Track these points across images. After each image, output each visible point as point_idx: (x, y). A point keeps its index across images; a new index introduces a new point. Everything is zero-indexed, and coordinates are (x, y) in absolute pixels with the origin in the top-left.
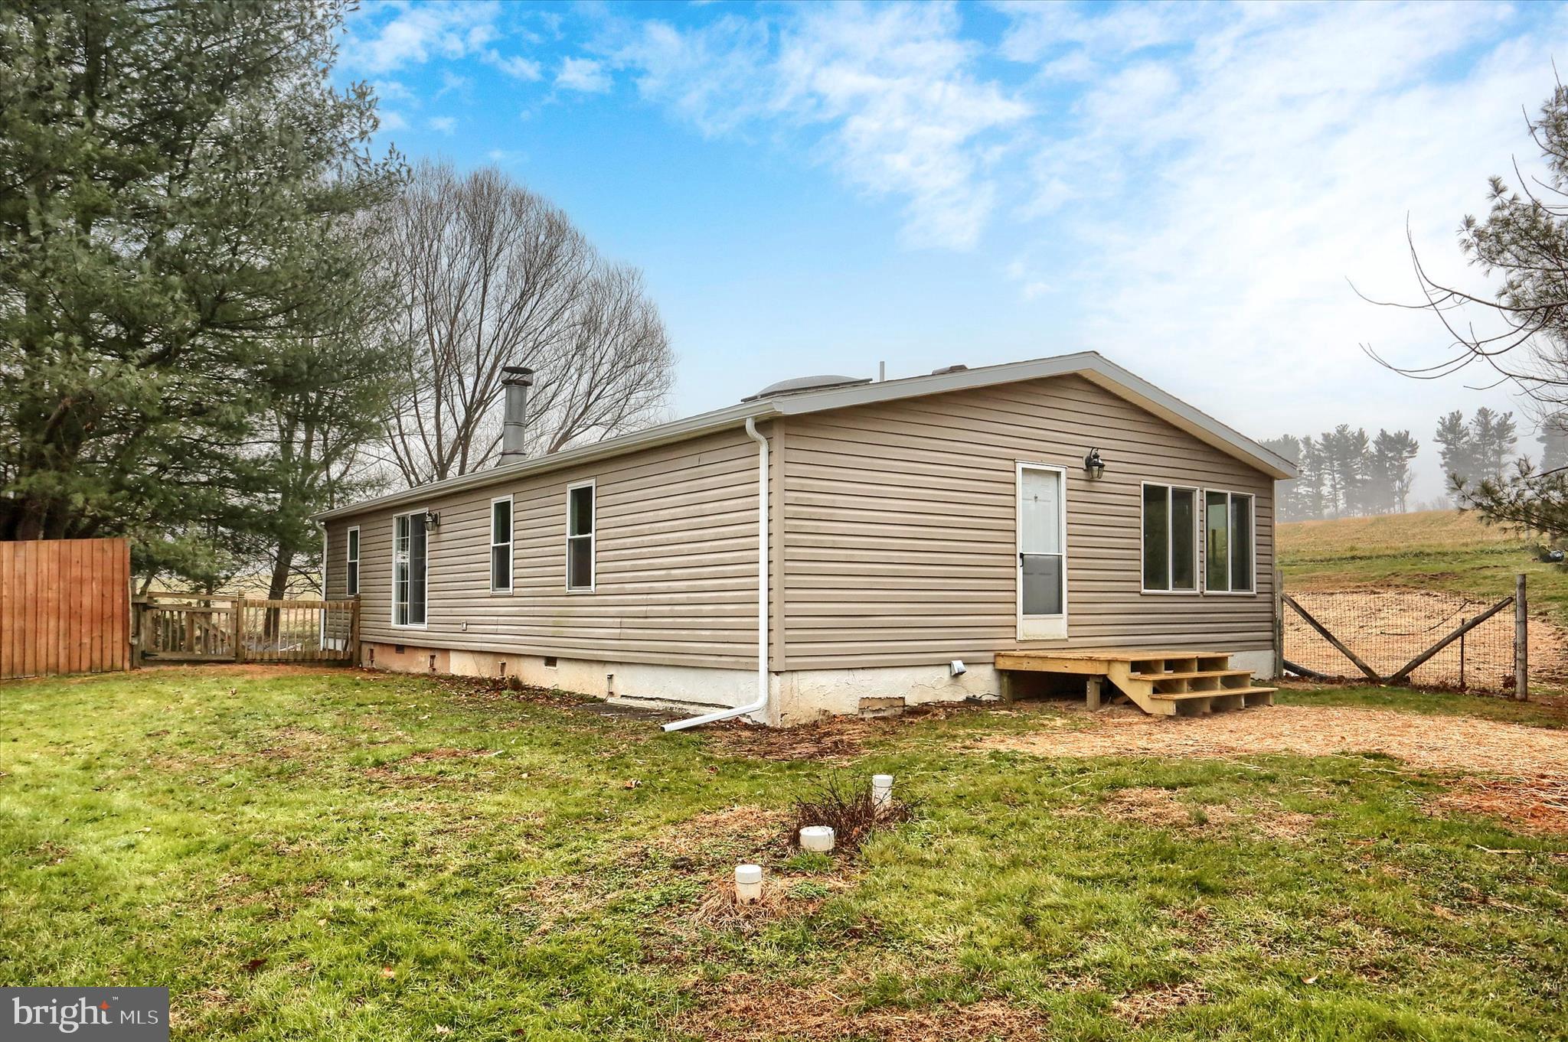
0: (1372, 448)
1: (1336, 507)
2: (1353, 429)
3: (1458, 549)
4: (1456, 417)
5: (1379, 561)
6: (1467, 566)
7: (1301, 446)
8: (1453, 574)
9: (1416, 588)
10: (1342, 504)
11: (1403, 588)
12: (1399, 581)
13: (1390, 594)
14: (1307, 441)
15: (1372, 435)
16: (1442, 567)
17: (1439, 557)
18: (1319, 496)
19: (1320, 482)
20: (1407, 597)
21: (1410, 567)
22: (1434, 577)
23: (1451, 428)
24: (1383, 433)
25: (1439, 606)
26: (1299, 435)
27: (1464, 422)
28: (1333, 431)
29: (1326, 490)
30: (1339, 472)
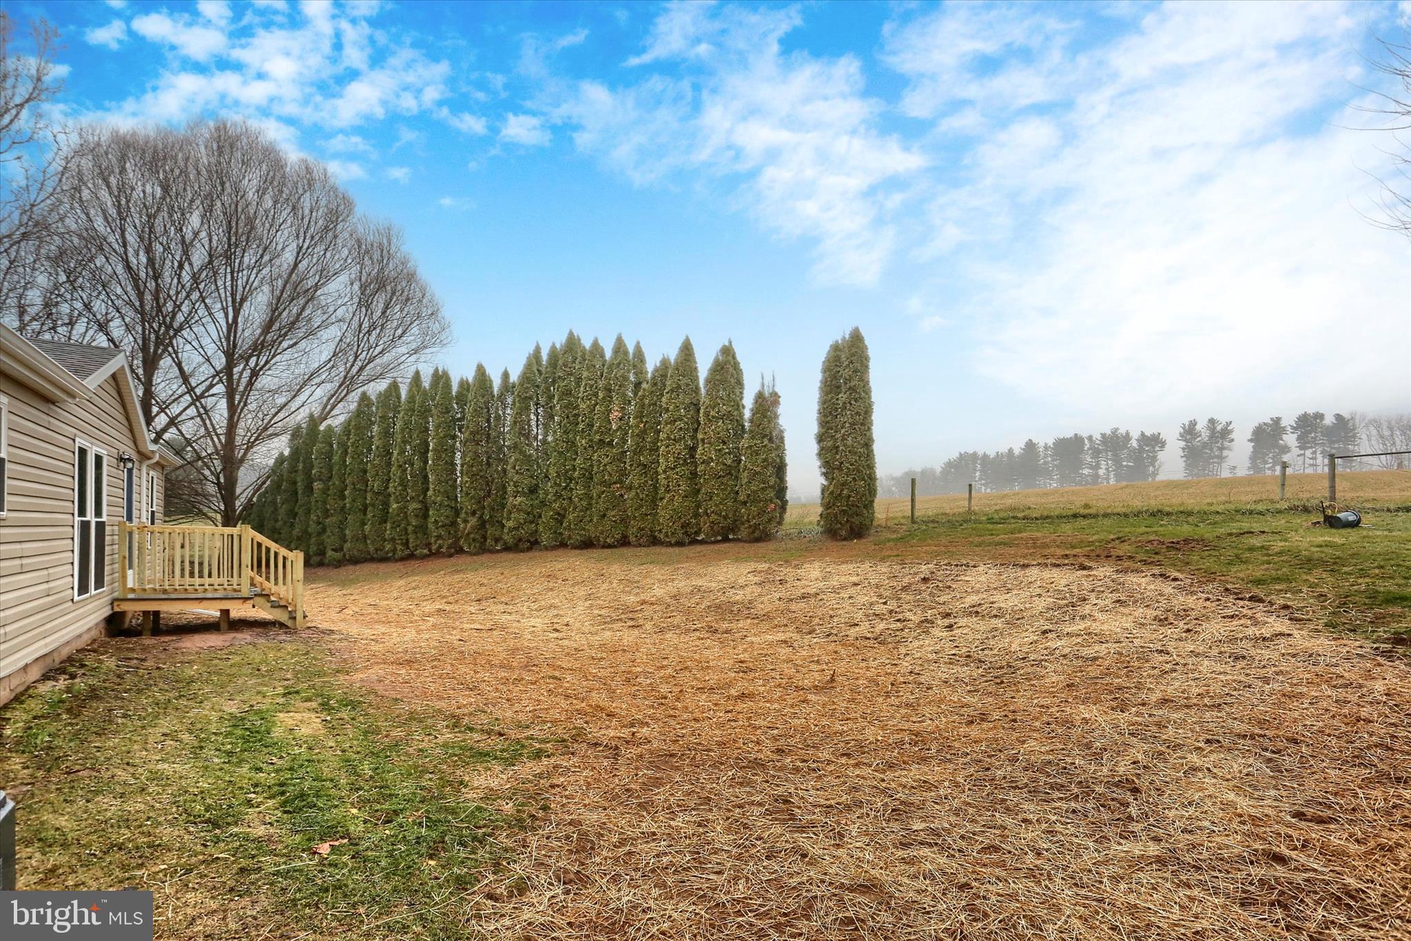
0: (1134, 444)
1: (1108, 483)
2: (1122, 431)
3: (1206, 508)
4: (1193, 424)
5: (1107, 522)
6: (1222, 531)
7: (1086, 441)
8: (1201, 540)
9: (1145, 562)
10: (1112, 482)
11: (1125, 563)
12: (1124, 549)
13: (1104, 571)
14: (1090, 438)
15: (1135, 435)
16: (1185, 530)
17: (1182, 518)
18: (1096, 476)
19: (1098, 467)
20: (1132, 579)
21: (1143, 529)
22: (1174, 546)
23: (1189, 431)
24: (1143, 434)
25: (1181, 601)
26: (1085, 434)
27: (1198, 427)
28: (1108, 432)
29: (1101, 472)
30: (1110, 460)
